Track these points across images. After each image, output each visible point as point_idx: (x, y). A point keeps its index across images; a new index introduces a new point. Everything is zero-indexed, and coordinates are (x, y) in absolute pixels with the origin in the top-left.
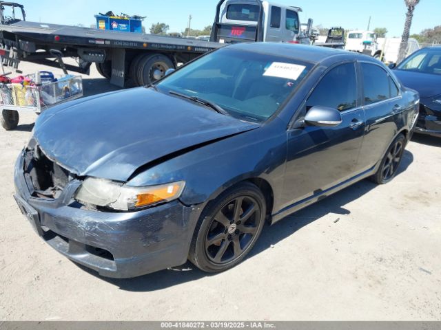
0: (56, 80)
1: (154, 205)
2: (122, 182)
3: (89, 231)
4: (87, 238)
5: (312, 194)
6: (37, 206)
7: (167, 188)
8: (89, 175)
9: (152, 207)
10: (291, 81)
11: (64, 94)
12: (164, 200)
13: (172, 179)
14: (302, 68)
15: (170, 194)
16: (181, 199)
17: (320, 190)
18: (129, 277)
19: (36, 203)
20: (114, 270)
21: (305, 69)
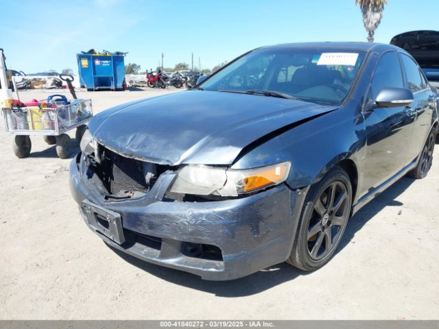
0: (69, 103)
1: (264, 189)
2: (227, 167)
3: (194, 225)
4: (192, 233)
5: (367, 192)
6: (117, 208)
7: (275, 170)
8: (184, 163)
9: (262, 191)
10: (350, 66)
11: (77, 117)
12: (272, 183)
13: (278, 159)
14: (356, 55)
15: (278, 176)
16: (288, 183)
17: (372, 188)
18: (237, 277)
19: (114, 205)
20: (221, 270)
21: (359, 57)
